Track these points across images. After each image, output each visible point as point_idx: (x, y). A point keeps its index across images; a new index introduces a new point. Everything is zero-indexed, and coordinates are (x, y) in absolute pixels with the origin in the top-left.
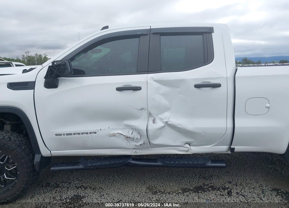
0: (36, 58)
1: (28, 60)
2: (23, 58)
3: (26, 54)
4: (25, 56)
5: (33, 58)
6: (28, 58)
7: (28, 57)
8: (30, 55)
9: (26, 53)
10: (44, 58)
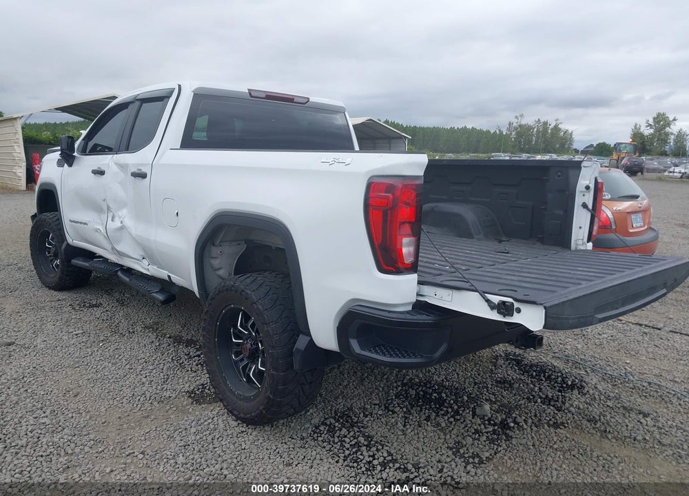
0: (535, 130)
1: (517, 134)
2: (508, 129)
3: (516, 120)
4: (514, 124)
5: (529, 128)
6: (519, 130)
7: (520, 126)
8: (524, 122)
9: (516, 117)
10: (552, 129)
